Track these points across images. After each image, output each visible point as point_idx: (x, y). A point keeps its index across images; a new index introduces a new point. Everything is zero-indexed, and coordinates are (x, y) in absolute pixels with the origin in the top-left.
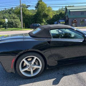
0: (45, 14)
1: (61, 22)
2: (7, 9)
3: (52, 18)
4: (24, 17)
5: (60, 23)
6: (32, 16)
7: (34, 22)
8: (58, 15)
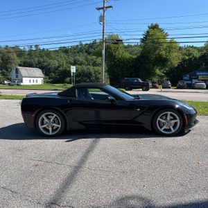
0: (160, 56)
1: (200, 78)
2: (84, 43)
3: (176, 65)
4: (113, 63)
5: (197, 78)
6: (129, 61)
7: (134, 74)
8: (195, 59)
